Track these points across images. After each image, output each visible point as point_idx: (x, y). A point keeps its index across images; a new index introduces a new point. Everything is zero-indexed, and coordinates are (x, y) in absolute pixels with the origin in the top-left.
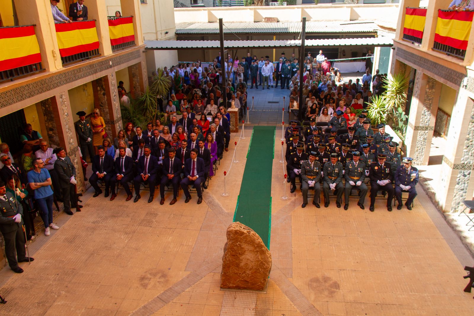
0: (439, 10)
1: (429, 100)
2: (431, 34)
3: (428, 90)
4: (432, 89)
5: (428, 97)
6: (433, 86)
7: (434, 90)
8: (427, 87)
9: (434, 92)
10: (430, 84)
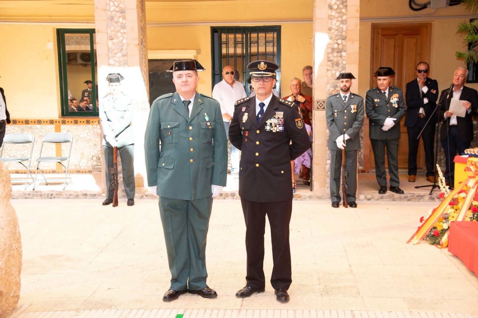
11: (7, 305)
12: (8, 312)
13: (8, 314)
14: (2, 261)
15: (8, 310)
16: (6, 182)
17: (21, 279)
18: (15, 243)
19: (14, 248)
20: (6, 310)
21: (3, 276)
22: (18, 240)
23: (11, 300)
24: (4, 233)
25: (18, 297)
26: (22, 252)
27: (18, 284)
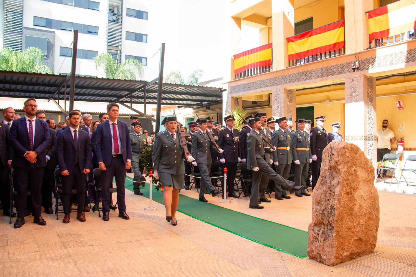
0: (287, 39)
1: (291, 112)
2: (285, 56)
3: (288, 103)
4: (291, 103)
5: (289, 109)
6: (291, 100)
7: (292, 103)
8: (288, 101)
9: (292, 105)
10: (290, 98)
11: (366, 248)
12: (366, 252)
13: (366, 253)
14: (363, 220)
15: (367, 251)
16: (370, 172)
17: (378, 234)
18: (374, 211)
19: (373, 214)
20: (365, 251)
21: (363, 230)
22: (377, 210)
23: (369, 246)
24: (366, 203)
25: (375, 245)
26: (379, 218)
27: (375, 238)
